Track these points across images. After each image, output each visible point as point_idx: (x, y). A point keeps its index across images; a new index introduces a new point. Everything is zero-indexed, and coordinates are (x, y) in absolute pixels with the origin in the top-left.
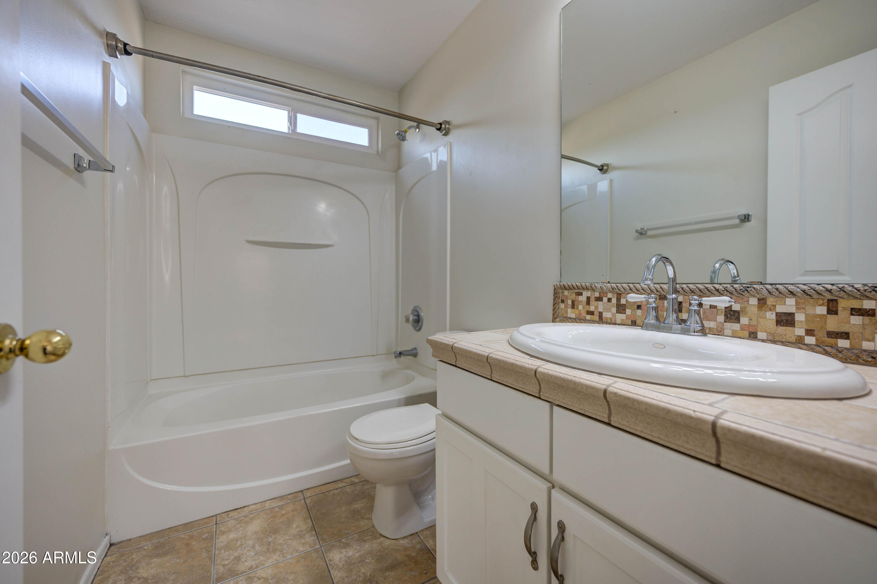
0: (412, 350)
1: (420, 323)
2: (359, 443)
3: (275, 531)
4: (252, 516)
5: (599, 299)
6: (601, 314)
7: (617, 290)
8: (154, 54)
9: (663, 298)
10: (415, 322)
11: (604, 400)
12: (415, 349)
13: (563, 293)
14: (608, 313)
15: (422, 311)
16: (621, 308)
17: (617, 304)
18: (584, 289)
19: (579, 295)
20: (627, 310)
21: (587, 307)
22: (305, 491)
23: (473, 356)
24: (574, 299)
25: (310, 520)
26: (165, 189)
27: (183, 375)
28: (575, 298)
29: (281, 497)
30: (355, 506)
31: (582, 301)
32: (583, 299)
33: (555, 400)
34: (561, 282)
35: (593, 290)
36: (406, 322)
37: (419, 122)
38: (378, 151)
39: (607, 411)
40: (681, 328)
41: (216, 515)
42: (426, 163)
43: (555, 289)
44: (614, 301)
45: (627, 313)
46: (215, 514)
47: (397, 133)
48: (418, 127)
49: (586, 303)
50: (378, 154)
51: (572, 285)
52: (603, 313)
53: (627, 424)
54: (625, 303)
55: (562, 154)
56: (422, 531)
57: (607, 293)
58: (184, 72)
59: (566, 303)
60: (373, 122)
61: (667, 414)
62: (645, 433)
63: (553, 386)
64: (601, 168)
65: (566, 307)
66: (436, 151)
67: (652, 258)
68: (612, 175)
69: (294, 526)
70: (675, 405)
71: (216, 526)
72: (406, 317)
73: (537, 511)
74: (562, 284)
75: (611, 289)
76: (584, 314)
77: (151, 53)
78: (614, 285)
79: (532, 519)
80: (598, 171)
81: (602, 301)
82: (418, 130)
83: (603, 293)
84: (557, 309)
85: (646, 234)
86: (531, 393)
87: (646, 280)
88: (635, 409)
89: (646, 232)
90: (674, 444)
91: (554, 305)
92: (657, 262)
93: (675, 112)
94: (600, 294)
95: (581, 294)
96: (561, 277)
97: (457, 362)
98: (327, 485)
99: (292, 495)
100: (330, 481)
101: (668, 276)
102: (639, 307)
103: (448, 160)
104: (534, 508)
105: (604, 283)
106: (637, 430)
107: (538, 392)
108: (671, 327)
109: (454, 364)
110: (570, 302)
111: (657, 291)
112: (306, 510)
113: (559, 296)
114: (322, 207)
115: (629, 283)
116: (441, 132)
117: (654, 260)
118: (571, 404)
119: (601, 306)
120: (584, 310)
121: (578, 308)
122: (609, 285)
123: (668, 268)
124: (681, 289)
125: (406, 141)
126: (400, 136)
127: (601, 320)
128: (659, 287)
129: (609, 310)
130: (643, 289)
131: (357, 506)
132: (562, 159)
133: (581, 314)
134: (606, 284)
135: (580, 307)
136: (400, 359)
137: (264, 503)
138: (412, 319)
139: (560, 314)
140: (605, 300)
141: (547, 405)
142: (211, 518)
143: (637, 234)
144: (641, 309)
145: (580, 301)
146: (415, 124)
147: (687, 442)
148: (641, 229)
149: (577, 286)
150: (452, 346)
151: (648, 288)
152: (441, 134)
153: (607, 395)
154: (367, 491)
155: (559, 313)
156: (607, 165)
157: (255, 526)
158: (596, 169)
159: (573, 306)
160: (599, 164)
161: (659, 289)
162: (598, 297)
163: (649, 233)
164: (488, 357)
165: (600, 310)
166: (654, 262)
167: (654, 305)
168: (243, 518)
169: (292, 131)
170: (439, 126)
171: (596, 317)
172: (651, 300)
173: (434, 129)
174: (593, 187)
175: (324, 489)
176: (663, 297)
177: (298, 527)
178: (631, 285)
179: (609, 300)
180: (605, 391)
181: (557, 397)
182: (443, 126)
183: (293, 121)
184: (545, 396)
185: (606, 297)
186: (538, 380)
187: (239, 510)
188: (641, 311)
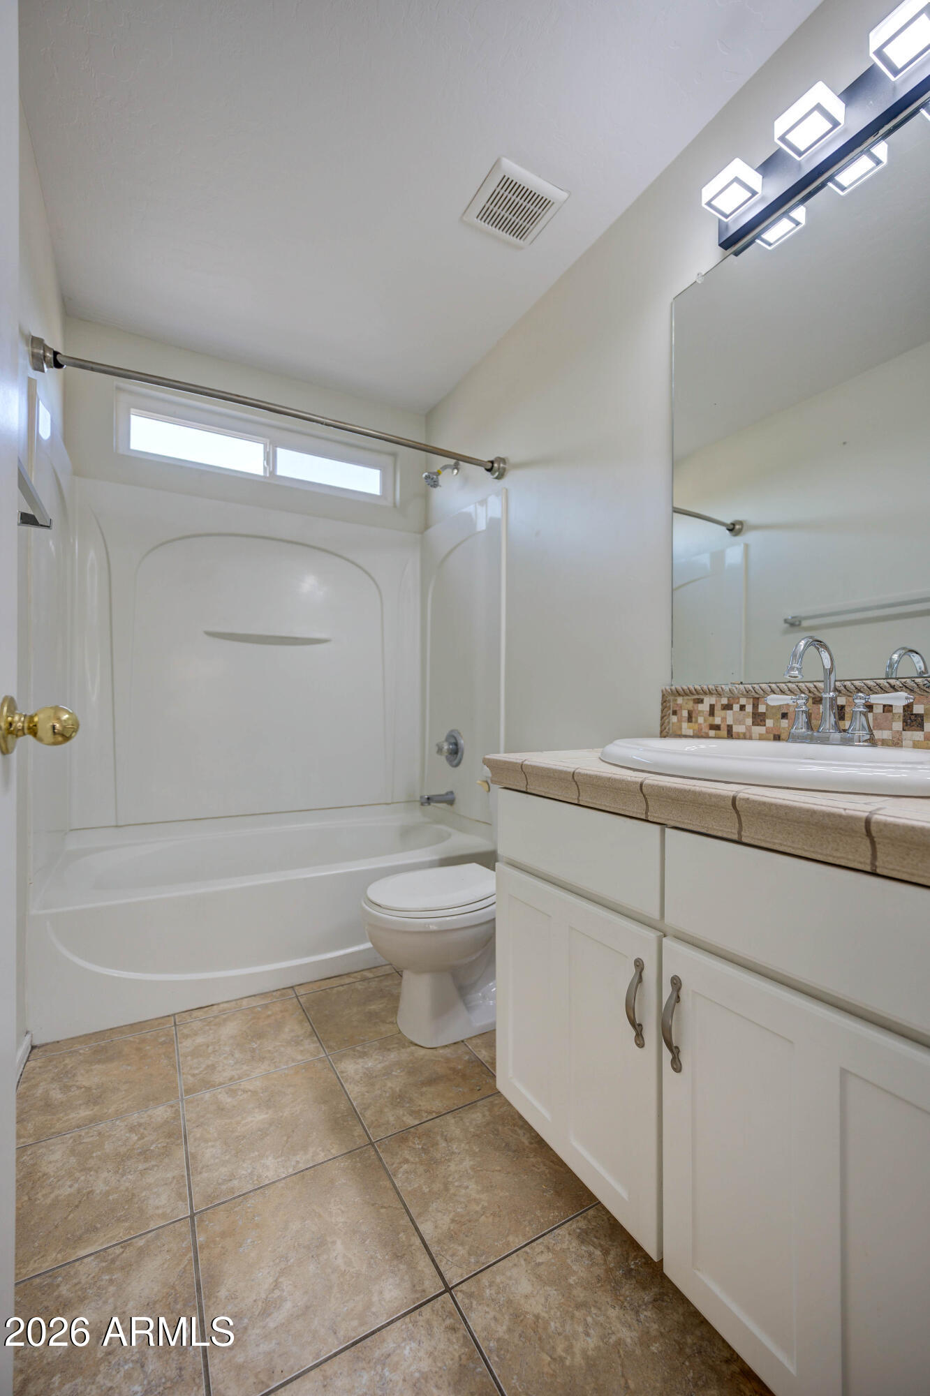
0: (447, 794)
1: (459, 754)
2: (381, 910)
3: (260, 1035)
4: (224, 1016)
5: (728, 707)
6: (730, 728)
7: (754, 694)
8: (94, 366)
9: (818, 701)
10: (451, 754)
11: (733, 811)
12: (452, 793)
13: (676, 700)
14: (740, 726)
15: (462, 737)
16: (759, 719)
17: (753, 713)
18: (705, 693)
19: (699, 703)
20: (767, 721)
21: (711, 718)
22: (296, 988)
23: (552, 775)
24: (692, 709)
25: (308, 1023)
26: (92, 554)
27: (113, 823)
28: (693, 707)
29: (262, 994)
30: (372, 1007)
31: (702, 711)
32: (705, 707)
33: (668, 820)
34: (672, 685)
35: (719, 695)
36: (438, 752)
37: (459, 459)
38: (395, 503)
39: (737, 825)
40: (841, 738)
41: (174, 1015)
42: (469, 520)
43: (663, 695)
44: (749, 708)
45: (767, 725)
46: (172, 1013)
47: (426, 476)
48: (456, 467)
49: (708, 713)
50: (395, 505)
51: (689, 689)
52: (734, 726)
53: (763, 838)
54: (764, 711)
55: (675, 506)
56: (470, 1038)
57: (739, 698)
58: (119, 389)
59: (679, 715)
60: (388, 460)
61: (811, 816)
62: (785, 845)
63: (664, 801)
64: (732, 527)
65: (680, 721)
66: (483, 502)
67: (800, 641)
68: (748, 537)
69: (287, 1030)
70: (822, 805)
71: (176, 1028)
72: (437, 745)
73: (642, 969)
74: (673, 688)
75: (745, 692)
76: (705, 729)
77: (91, 365)
78: (750, 686)
79: (636, 981)
80: (727, 532)
81: (731, 709)
82: (456, 471)
83: (733, 698)
84: (665, 724)
85: (799, 625)
86: (634, 816)
87: (792, 669)
88: (772, 816)
89: (800, 622)
90: (821, 854)
91: (662, 718)
92: (807, 646)
93: (844, 443)
94: (728, 700)
95: (701, 701)
96: (672, 678)
97: (528, 787)
98: (327, 980)
99: (279, 993)
100: (333, 975)
101: (824, 666)
102: (784, 716)
103: (502, 516)
104: (639, 965)
105: (734, 684)
106: (775, 844)
107: (644, 812)
108: (828, 738)
109: (524, 790)
110: (685, 713)
111: (810, 692)
112: (301, 1010)
113: (670, 706)
114: (309, 584)
115: (770, 683)
116: (493, 474)
117: (802, 643)
118: (689, 822)
119: (730, 717)
120: (705, 724)
121: (696, 722)
122: (741, 686)
123: (822, 655)
124: (843, 688)
125: (438, 488)
126: (429, 480)
127: (730, 734)
128: (812, 686)
129: (741, 722)
130: (789, 690)
131: (373, 1007)
132: (675, 515)
133: (701, 730)
134: (737, 686)
135: (701, 720)
136: (429, 807)
137: (241, 1001)
138: (448, 749)
139: (671, 731)
140: (736, 707)
141: (657, 828)
142: (168, 1018)
143: (787, 625)
144: (787, 719)
145: (700, 712)
146: (452, 462)
147: (837, 850)
148: (793, 618)
149: (695, 690)
150: (522, 765)
151: (796, 688)
152: (492, 477)
153: (737, 803)
154: (387, 989)
155: (669, 729)
156: (741, 523)
157: (230, 1029)
158: (724, 529)
159: (690, 719)
160: (729, 521)
161: (813, 689)
162: (726, 705)
163: (805, 624)
164: (574, 773)
165: (728, 723)
166: (802, 647)
167: (804, 708)
168: (212, 1019)
169: (270, 473)
170: (489, 465)
171: (724, 732)
172: (799, 702)
173: (482, 470)
174: (718, 557)
175: (325, 985)
176: (818, 699)
177: (292, 1031)
178: (774, 686)
179: (742, 708)
180: (734, 799)
181: (671, 815)
182: (496, 465)
183: (271, 459)
184: (654, 817)
185: (738, 703)
186: (644, 796)
187: (206, 1009)
188: (786, 721)
